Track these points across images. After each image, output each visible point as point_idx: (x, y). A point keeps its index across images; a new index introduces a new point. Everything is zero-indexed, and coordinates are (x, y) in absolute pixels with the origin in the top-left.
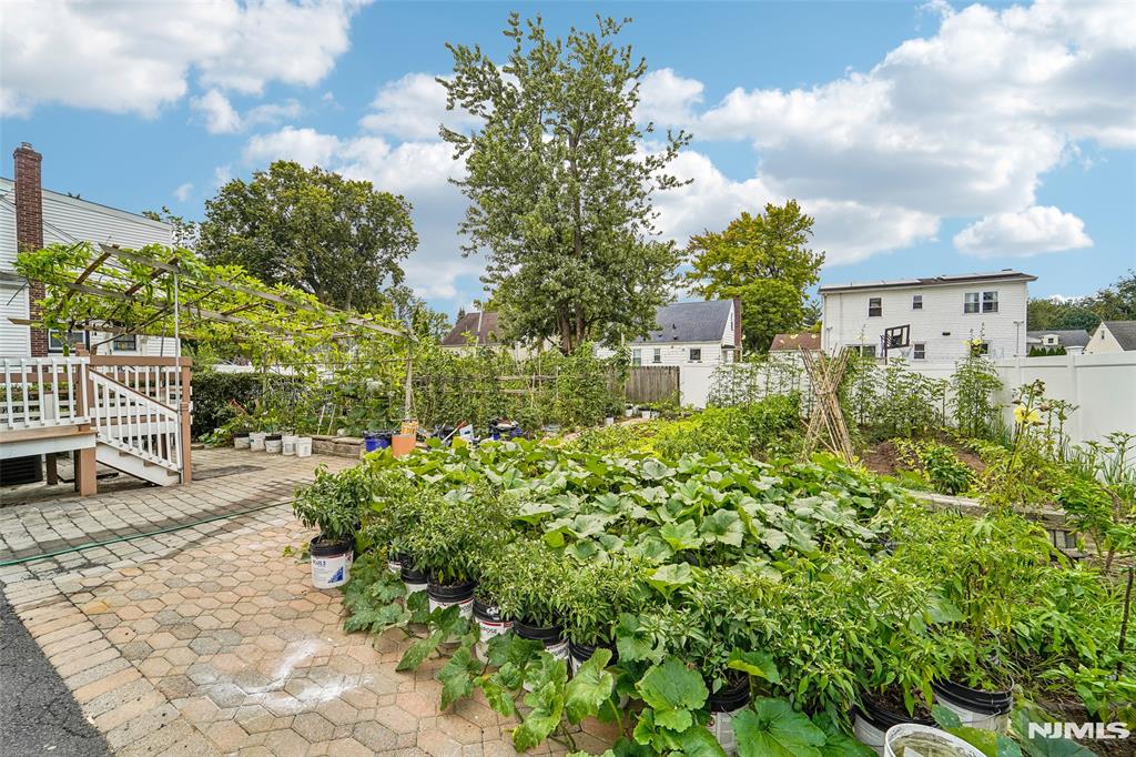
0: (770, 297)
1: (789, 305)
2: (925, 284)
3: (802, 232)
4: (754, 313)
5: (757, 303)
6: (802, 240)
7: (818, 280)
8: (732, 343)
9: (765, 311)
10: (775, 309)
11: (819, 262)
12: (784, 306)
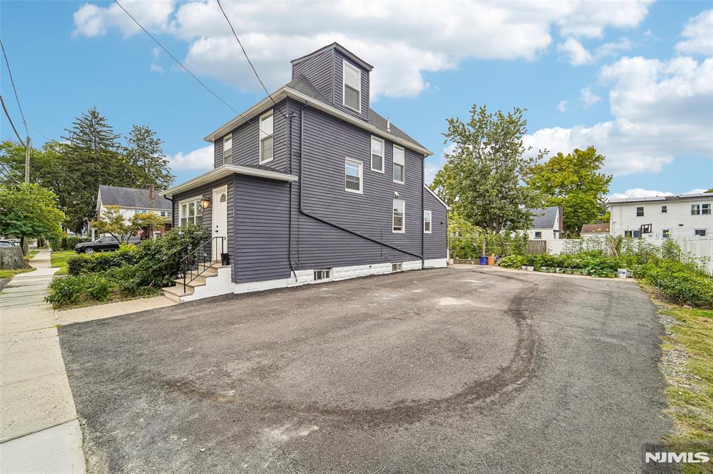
0: (578, 203)
1: (590, 207)
2: (668, 199)
3: (597, 163)
4: (569, 213)
5: (571, 207)
6: (597, 167)
7: (608, 191)
8: (558, 229)
9: (576, 211)
10: (581, 211)
11: (608, 181)
12: (587, 209)
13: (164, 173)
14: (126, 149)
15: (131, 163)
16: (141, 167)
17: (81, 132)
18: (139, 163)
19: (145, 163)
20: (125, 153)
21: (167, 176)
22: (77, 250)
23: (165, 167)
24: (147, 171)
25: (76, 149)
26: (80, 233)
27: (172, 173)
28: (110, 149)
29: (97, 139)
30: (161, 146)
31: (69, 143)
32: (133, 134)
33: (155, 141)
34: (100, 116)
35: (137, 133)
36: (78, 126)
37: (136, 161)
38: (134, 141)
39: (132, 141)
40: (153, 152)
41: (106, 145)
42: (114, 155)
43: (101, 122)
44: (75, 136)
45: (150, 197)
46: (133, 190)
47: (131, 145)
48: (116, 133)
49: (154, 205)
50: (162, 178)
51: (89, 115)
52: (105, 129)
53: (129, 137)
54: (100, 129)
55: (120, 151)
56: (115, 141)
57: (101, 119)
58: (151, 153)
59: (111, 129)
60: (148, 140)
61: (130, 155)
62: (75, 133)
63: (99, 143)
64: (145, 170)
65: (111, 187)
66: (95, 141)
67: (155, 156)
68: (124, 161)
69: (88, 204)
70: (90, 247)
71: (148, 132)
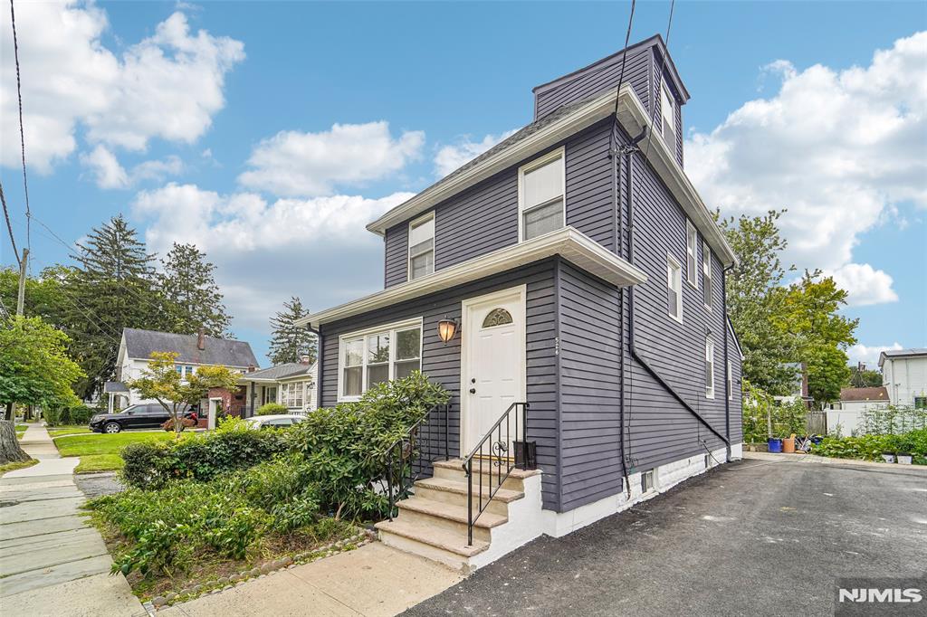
13: (216, 312)
14: (162, 277)
15: (169, 297)
16: (183, 303)
17: (100, 249)
18: (180, 298)
19: (188, 298)
20: (160, 283)
21: (219, 316)
22: (93, 425)
23: (217, 304)
24: (191, 310)
25: (91, 275)
26: (90, 399)
27: (227, 312)
28: (140, 276)
29: (122, 261)
30: (213, 274)
31: (81, 266)
32: (172, 255)
33: (204, 265)
34: (128, 228)
35: (178, 254)
36: (95, 240)
37: (176, 294)
38: (174, 266)
39: (171, 267)
40: (201, 282)
41: (134, 271)
42: (144, 285)
43: (128, 237)
44: (90, 256)
45: (198, 346)
46: (171, 335)
47: (170, 271)
48: (149, 253)
49: (204, 358)
50: (213, 319)
51: (112, 225)
52: (134, 247)
53: (167, 260)
54: (127, 247)
55: (154, 279)
56: (148, 264)
57: (128, 233)
58: (198, 284)
59: (143, 247)
60: (193, 265)
61: (169, 284)
62: (90, 251)
63: (123, 268)
64: (188, 309)
65: (139, 330)
66: (119, 264)
67: (204, 287)
68: (159, 294)
69: (104, 355)
70: (114, 421)
71: (194, 253)
